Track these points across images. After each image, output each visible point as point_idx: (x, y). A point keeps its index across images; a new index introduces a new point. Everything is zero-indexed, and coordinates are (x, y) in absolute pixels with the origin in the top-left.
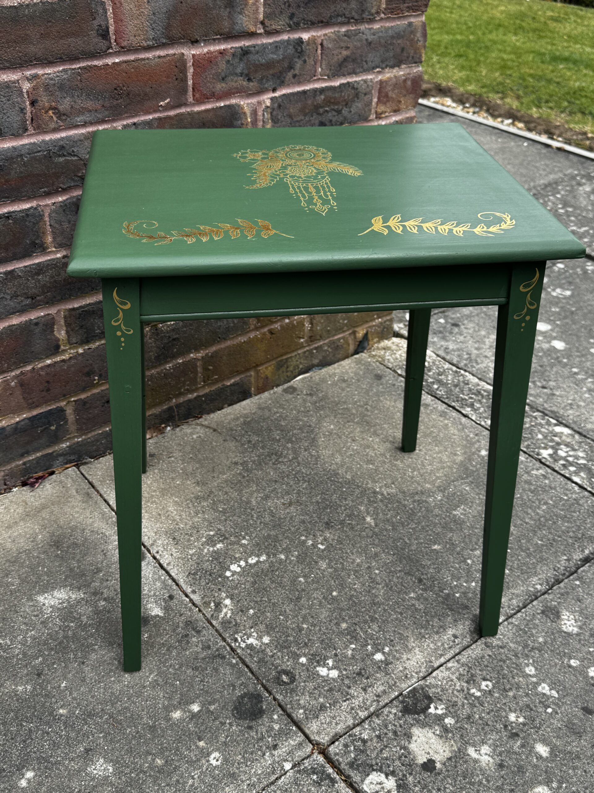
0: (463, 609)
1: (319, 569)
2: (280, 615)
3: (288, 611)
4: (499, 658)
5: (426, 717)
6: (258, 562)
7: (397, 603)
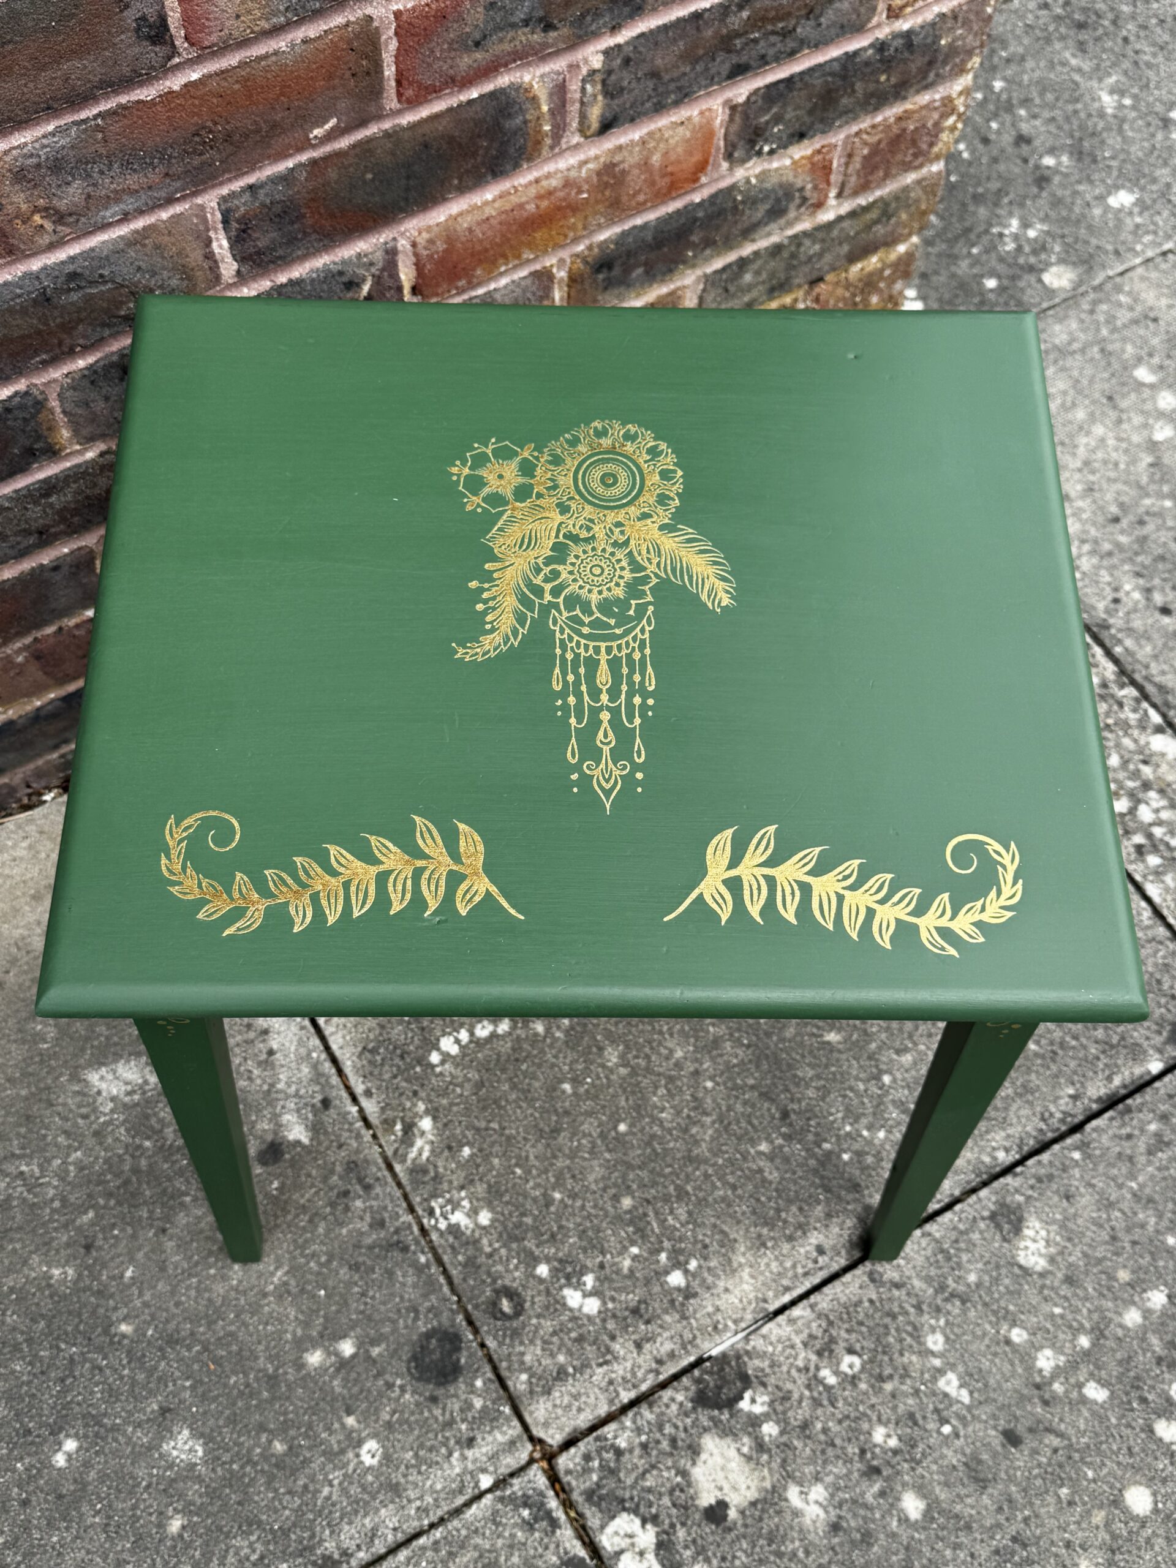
0: (848, 1191)
1: (603, 1066)
2: (517, 1165)
3: (532, 1157)
4: (887, 1307)
5: (732, 1416)
6: (493, 1035)
7: (731, 1162)
